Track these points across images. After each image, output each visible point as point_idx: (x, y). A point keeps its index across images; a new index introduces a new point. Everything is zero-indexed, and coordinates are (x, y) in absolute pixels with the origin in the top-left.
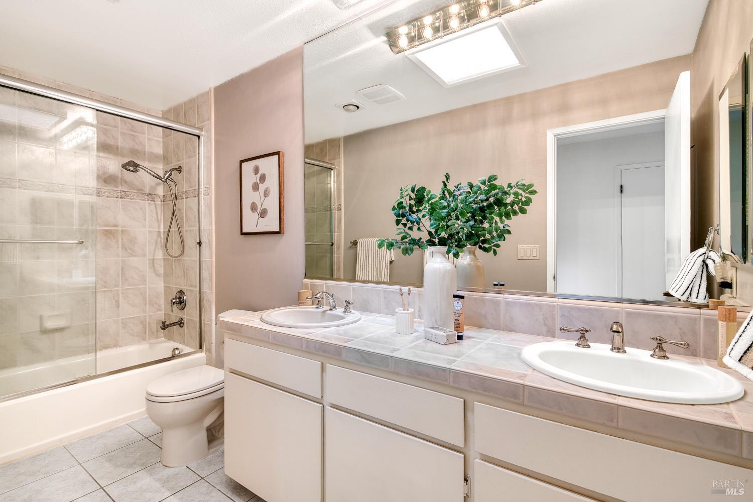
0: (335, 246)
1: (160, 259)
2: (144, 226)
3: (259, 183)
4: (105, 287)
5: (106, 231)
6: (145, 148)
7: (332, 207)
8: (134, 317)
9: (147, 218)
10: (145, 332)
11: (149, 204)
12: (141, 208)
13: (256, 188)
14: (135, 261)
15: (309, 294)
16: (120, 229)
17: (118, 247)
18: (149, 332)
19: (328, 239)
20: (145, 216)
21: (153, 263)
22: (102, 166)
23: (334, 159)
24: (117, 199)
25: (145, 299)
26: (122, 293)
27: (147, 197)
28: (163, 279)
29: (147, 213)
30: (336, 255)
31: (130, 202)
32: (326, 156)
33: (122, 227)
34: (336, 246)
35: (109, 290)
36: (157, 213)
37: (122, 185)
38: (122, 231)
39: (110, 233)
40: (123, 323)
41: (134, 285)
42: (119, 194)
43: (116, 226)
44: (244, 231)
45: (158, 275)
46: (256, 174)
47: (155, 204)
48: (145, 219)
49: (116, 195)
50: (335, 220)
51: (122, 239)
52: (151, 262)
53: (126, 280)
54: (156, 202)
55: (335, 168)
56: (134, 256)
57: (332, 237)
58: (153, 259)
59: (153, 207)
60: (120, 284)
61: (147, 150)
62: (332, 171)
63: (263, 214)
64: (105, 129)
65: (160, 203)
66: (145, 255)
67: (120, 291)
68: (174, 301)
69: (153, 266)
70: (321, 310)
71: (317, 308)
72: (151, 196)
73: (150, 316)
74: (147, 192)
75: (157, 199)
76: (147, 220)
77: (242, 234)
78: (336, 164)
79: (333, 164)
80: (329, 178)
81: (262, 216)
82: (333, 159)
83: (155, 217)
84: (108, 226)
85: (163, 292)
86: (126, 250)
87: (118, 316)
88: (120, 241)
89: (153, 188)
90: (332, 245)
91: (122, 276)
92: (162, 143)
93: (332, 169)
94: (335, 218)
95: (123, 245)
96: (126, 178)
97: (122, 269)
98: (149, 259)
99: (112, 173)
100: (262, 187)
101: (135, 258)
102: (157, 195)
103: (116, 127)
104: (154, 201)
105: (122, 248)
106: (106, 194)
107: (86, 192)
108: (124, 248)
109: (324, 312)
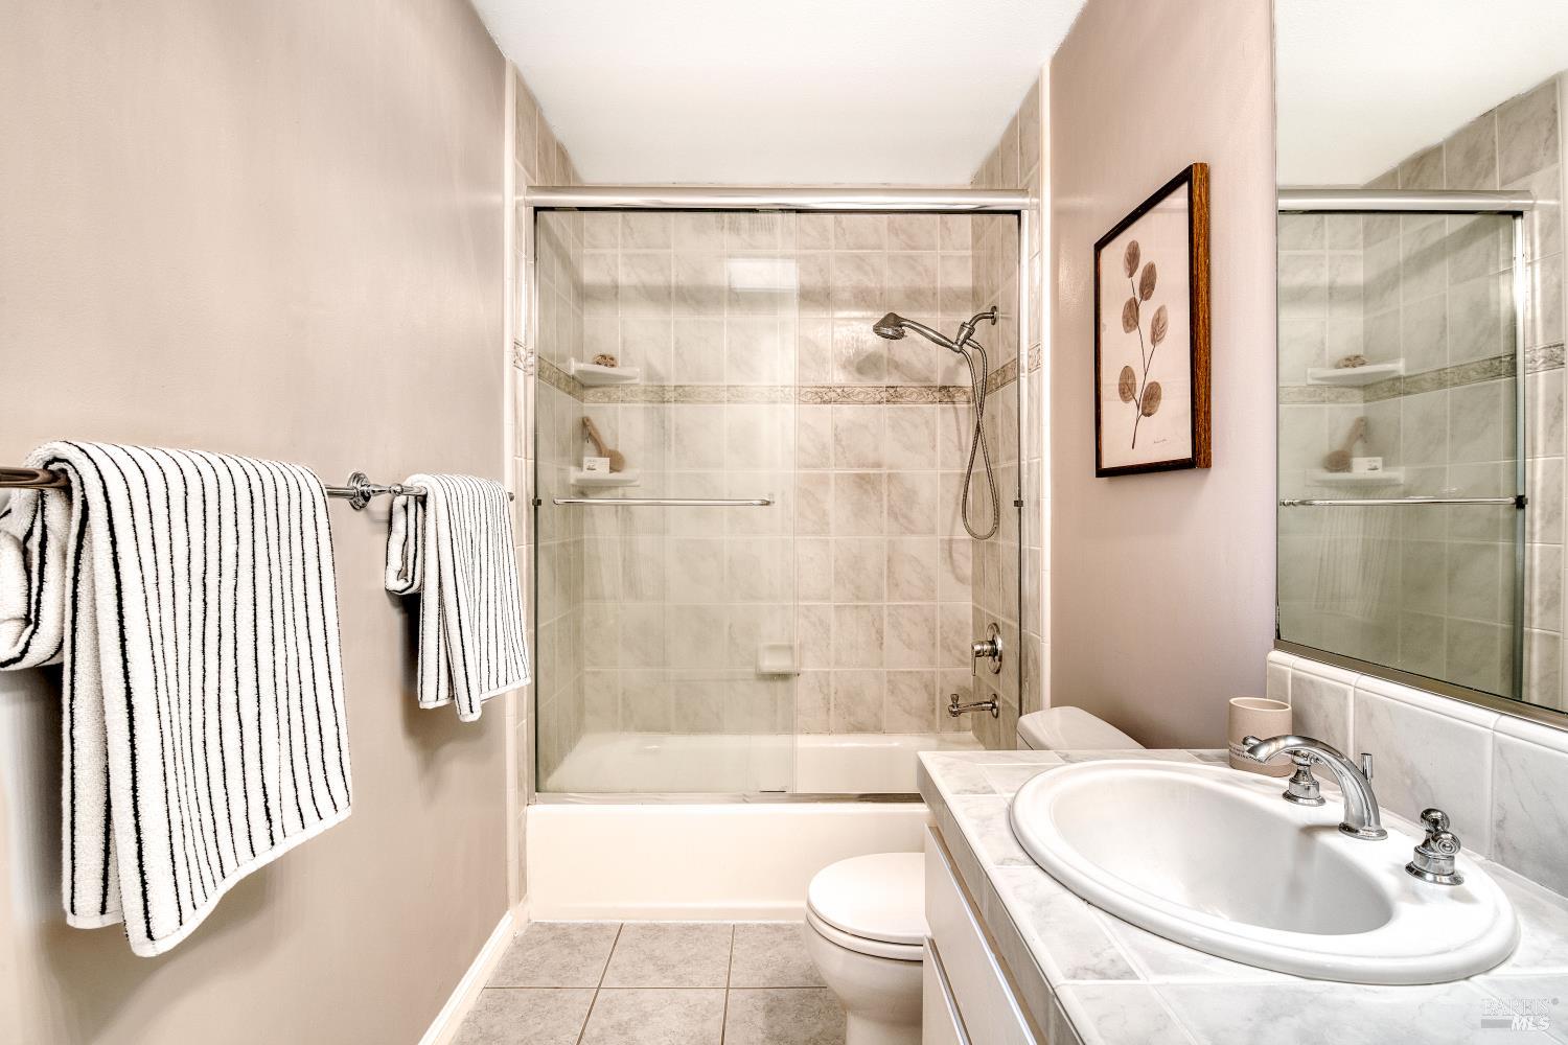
0: (1535, 511)
1: (964, 540)
2: (932, 465)
3: (1138, 299)
4: (858, 598)
5: (861, 477)
6: (934, 282)
7: (1520, 358)
8: (911, 672)
9: (938, 444)
10: (933, 711)
11: (943, 410)
12: (927, 422)
13: (1131, 322)
14: (913, 544)
15: (1275, 719)
16: (885, 471)
17: (881, 512)
18: (941, 712)
19: (1504, 480)
20: (934, 440)
21: (951, 548)
22: (853, 338)
23: (1529, 170)
24: (881, 406)
25: (932, 632)
26: (890, 615)
27: (937, 395)
28: (970, 589)
29: (939, 432)
30: (1537, 546)
31: (904, 409)
32: (1489, 171)
33: (891, 468)
34: (1538, 511)
35: (865, 606)
36: (958, 430)
37: (889, 373)
38: (889, 475)
39: (868, 482)
40: (889, 681)
41: (912, 599)
42: (884, 395)
43: (878, 465)
44: (1106, 465)
45: (960, 579)
46: (1131, 275)
47: (955, 408)
48: (934, 447)
49: (878, 397)
50: (1534, 407)
51: (889, 495)
52: (946, 547)
53: (897, 585)
54: (957, 405)
55: (1532, 207)
56: (913, 532)
57: (1516, 473)
58: (951, 541)
59: (951, 415)
60: (886, 595)
61: (939, 285)
62: (1519, 221)
63: (1150, 400)
64: (857, 256)
65: (966, 406)
66: (932, 531)
67: (885, 608)
68: (978, 648)
69: (951, 556)
70: (1303, 813)
71: (1288, 796)
72: (946, 392)
73: (944, 675)
74: (939, 383)
75: (960, 397)
76: (938, 448)
77: (1101, 473)
78: (1535, 189)
79: (1526, 193)
80: (1503, 249)
81: (1146, 411)
82: (1526, 174)
83: (956, 440)
84: (863, 465)
85: (971, 622)
86: (896, 518)
87: (882, 664)
88: (885, 498)
89: (951, 372)
90: (1520, 503)
91: (888, 577)
92: (970, 260)
93: (1517, 214)
94: (1534, 399)
95: (890, 507)
96: (897, 359)
97: (888, 561)
98: (941, 540)
99: (871, 350)
100: (1147, 311)
101: (914, 538)
102: (959, 388)
103: (880, 247)
104: (954, 403)
105: (888, 513)
106: (861, 397)
107: (826, 398)
108: (893, 514)
109: (1310, 830)
